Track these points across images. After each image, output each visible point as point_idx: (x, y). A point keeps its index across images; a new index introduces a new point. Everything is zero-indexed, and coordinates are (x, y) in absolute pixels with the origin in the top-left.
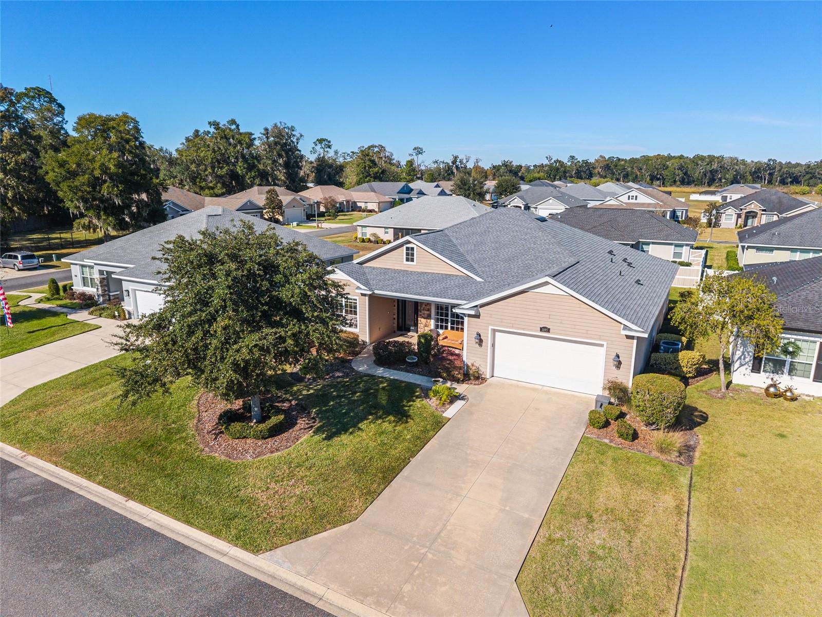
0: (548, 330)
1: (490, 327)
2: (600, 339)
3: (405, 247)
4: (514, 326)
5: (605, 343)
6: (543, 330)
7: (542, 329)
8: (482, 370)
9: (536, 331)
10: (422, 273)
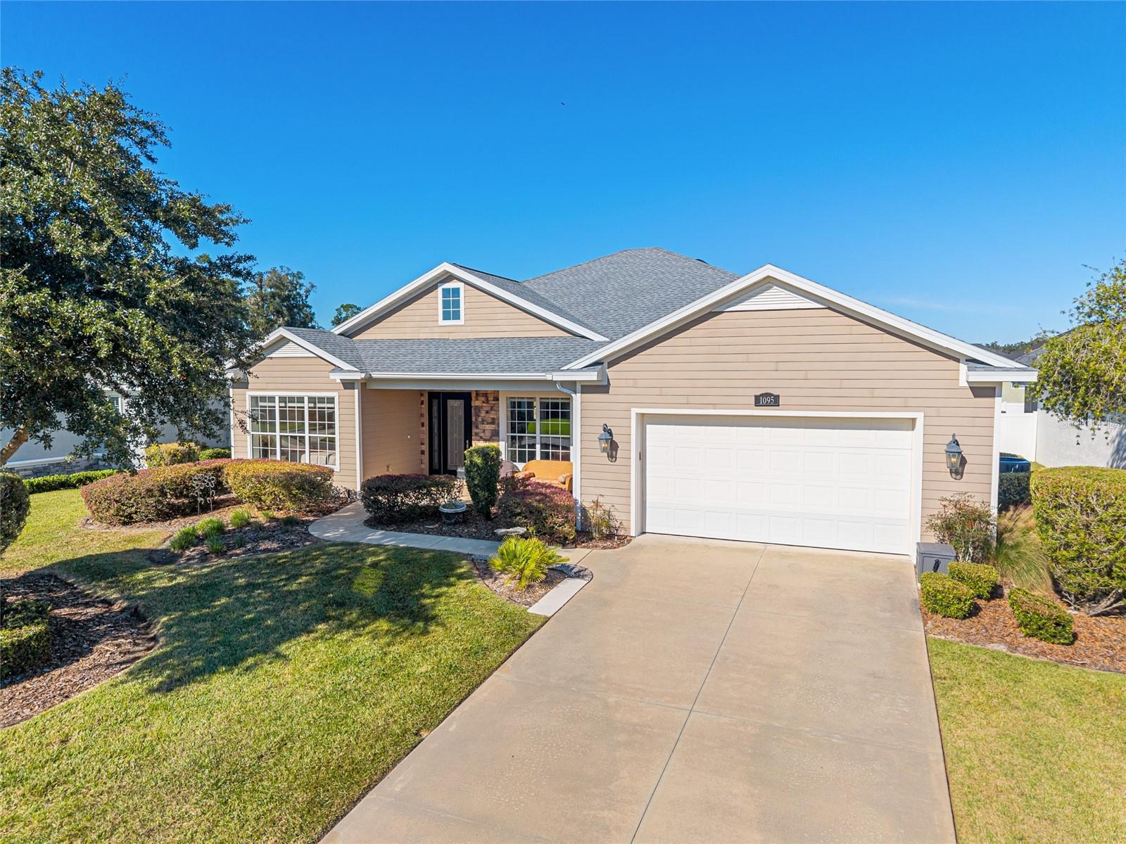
0: (774, 401)
1: (635, 411)
2: (906, 408)
3: (440, 290)
4: (692, 400)
5: (919, 416)
6: (762, 400)
7: (759, 401)
8: (618, 516)
9: (744, 406)
10: (478, 340)
